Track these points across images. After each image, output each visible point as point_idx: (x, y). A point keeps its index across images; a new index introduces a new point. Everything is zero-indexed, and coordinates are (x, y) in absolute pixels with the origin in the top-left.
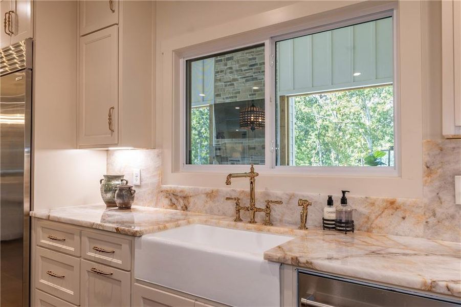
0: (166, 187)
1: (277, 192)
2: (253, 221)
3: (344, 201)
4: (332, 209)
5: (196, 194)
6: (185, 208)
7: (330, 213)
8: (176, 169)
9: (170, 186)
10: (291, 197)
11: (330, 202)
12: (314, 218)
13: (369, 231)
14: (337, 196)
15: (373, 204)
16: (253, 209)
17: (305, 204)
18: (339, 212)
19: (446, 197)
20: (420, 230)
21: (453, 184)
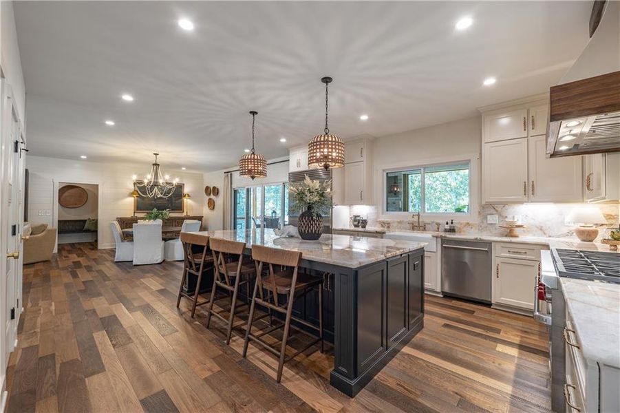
0: (379, 220)
1: (427, 221)
2: (419, 230)
3: (452, 223)
4: (448, 225)
5: (394, 222)
6: (389, 227)
7: (447, 227)
8: (383, 213)
9: (382, 219)
10: (433, 222)
11: (447, 224)
12: (441, 228)
13: (460, 232)
14: (450, 222)
15: (462, 224)
16: (419, 226)
17: (438, 224)
18: (450, 226)
19: (485, 221)
20: (477, 231)
21: (487, 218)
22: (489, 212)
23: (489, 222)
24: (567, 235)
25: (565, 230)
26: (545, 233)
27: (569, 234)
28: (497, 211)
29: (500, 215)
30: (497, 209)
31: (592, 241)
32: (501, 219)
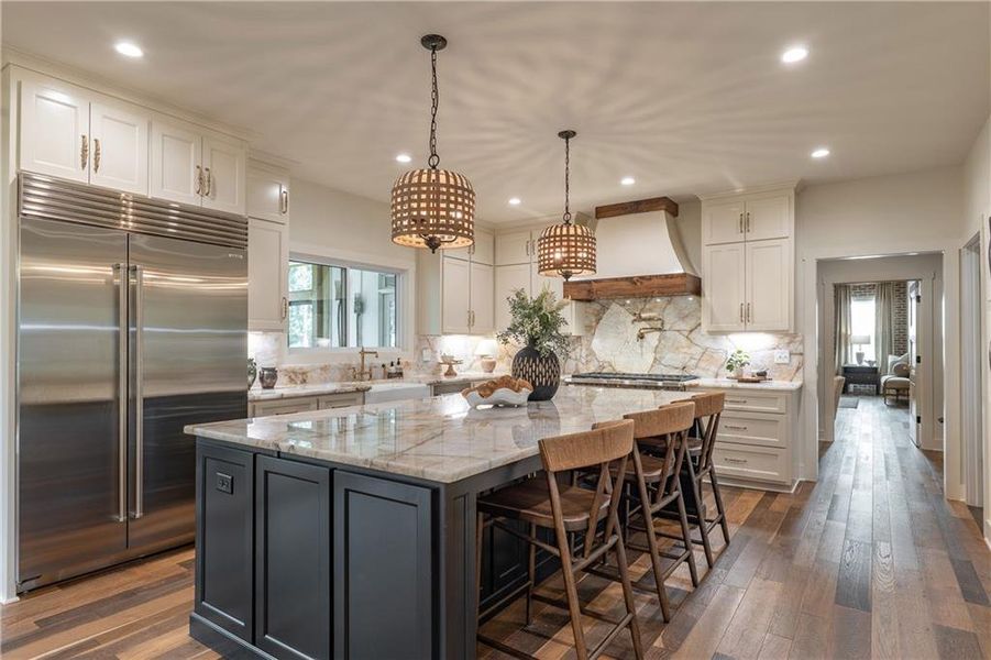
2: (361, 380)
3: (399, 363)
4: (393, 367)
5: (313, 370)
6: (304, 381)
7: (393, 370)
9: (288, 364)
18: (397, 369)
19: (421, 359)
22: (425, 347)
23: (424, 359)
28: (430, 345)
30: (430, 341)
32: (432, 354)
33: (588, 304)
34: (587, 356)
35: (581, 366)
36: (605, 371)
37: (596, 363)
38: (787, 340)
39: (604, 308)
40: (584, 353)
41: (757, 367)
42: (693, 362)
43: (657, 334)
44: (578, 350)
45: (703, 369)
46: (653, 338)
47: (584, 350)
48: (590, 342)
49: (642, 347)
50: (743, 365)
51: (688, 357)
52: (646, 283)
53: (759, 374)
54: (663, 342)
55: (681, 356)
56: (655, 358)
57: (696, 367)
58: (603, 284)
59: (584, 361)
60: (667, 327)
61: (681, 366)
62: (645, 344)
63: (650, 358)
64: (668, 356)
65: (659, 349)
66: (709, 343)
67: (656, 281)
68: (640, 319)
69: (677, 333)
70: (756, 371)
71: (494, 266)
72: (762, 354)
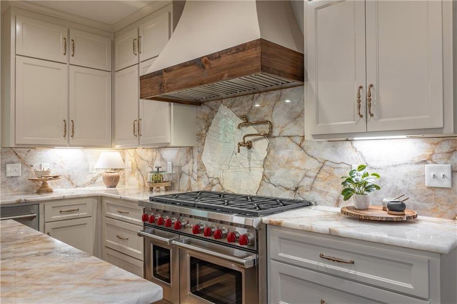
19: (2, 174)
21: (5, 168)
22: (9, 160)
23: (9, 175)
24: (91, 183)
25: (89, 178)
26: (73, 184)
27: (93, 181)
28: (19, 158)
29: (24, 163)
30: (19, 154)
31: (115, 187)
32: (25, 169)
33: (199, 108)
34: (198, 170)
35: (193, 182)
36: (214, 189)
37: (206, 180)
38: (446, 147)
39: (214, 110)
40: (196, 168)
41: (396, 191)
42: (308, 182)
43: (265, 142)
44: (190, 163)
45: (321, 192)
46: (261, 146)
47: (196, 163)
48: (201, 152)
49: (249, 159)
50: (368, 189)
51: (301, 174)
52: (214, 63)
53: (392, 208)
54: (272, 152)
55: (293, 172)
56: (264, 175)
57: (312, 188)
58: (172, 73)
59: (195, 176)
60: (276, 132)
61: (292, 185)
62: (252, 155)
63: (258, 174)
64: (277, 172)
65: (267, 163)
66: (327, 154)
67: (225, 59)
68: (246, 122)
69: (288, 140)
70: (387, 200)
71: (113, 71)
72: (405, 170)
